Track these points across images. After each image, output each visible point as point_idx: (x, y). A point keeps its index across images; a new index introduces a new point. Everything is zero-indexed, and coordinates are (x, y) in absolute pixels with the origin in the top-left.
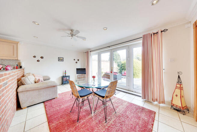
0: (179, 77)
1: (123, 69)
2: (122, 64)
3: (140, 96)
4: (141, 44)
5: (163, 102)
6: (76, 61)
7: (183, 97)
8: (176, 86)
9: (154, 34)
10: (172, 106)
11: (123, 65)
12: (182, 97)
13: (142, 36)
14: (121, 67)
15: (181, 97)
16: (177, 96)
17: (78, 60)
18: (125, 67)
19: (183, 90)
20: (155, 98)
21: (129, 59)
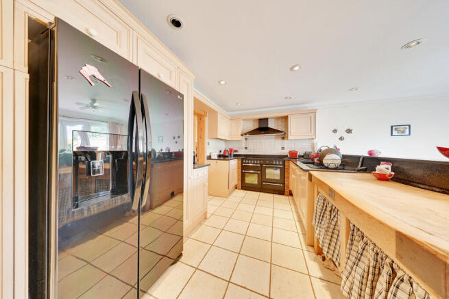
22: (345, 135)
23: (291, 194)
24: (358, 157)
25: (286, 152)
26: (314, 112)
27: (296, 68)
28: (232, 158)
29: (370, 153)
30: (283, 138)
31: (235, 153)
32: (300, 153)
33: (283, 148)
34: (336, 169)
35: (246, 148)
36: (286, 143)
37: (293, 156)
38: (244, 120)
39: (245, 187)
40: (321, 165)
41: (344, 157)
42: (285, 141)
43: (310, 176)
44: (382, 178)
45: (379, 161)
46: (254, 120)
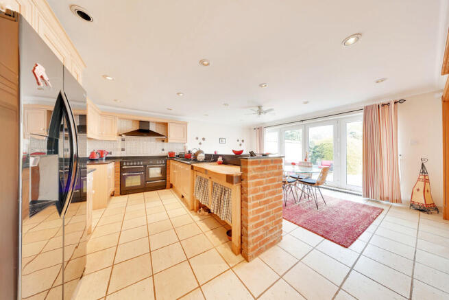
0: (423, 165)
1: (317, 157)
2: (316, 147)
3: (359, 195)
4: (362, 118)
5: (399, 201)
6: (240, 142)
7: (428, 191)
8: (419, 178)
9: (383, 105)
10: (411, 205)
11: (318, 149)
12: (426, 192)
13: (362, 106)
14: (314, 152)
15: (424, 191)
16: (418, 190)
17: (243, 141)
18: (322, 152)
19: (428, 182)
20: (386, 195)
21: (339, 139)
22: (202, 142)
23: (171, 186)
24: (211, 155)
25: (165, 153)
26: (186, 124)
27: (181, 95)
28: (104, 161)
29: (215, 152)
30: (163, 141)
31: (108, 156)
32: (177, 153)
33: (163, 150)
34: (202, 162)
35: (123, 150)
36: (165, 145)
37: (171, 156)
38: (120, 118)
39: (124, 191)
40: (196, 160)
41: (206, 155)
42: (165, 143)
43: (192, 167)
44: (220, 163)
45: (218, 156)
46: (134, 121)
